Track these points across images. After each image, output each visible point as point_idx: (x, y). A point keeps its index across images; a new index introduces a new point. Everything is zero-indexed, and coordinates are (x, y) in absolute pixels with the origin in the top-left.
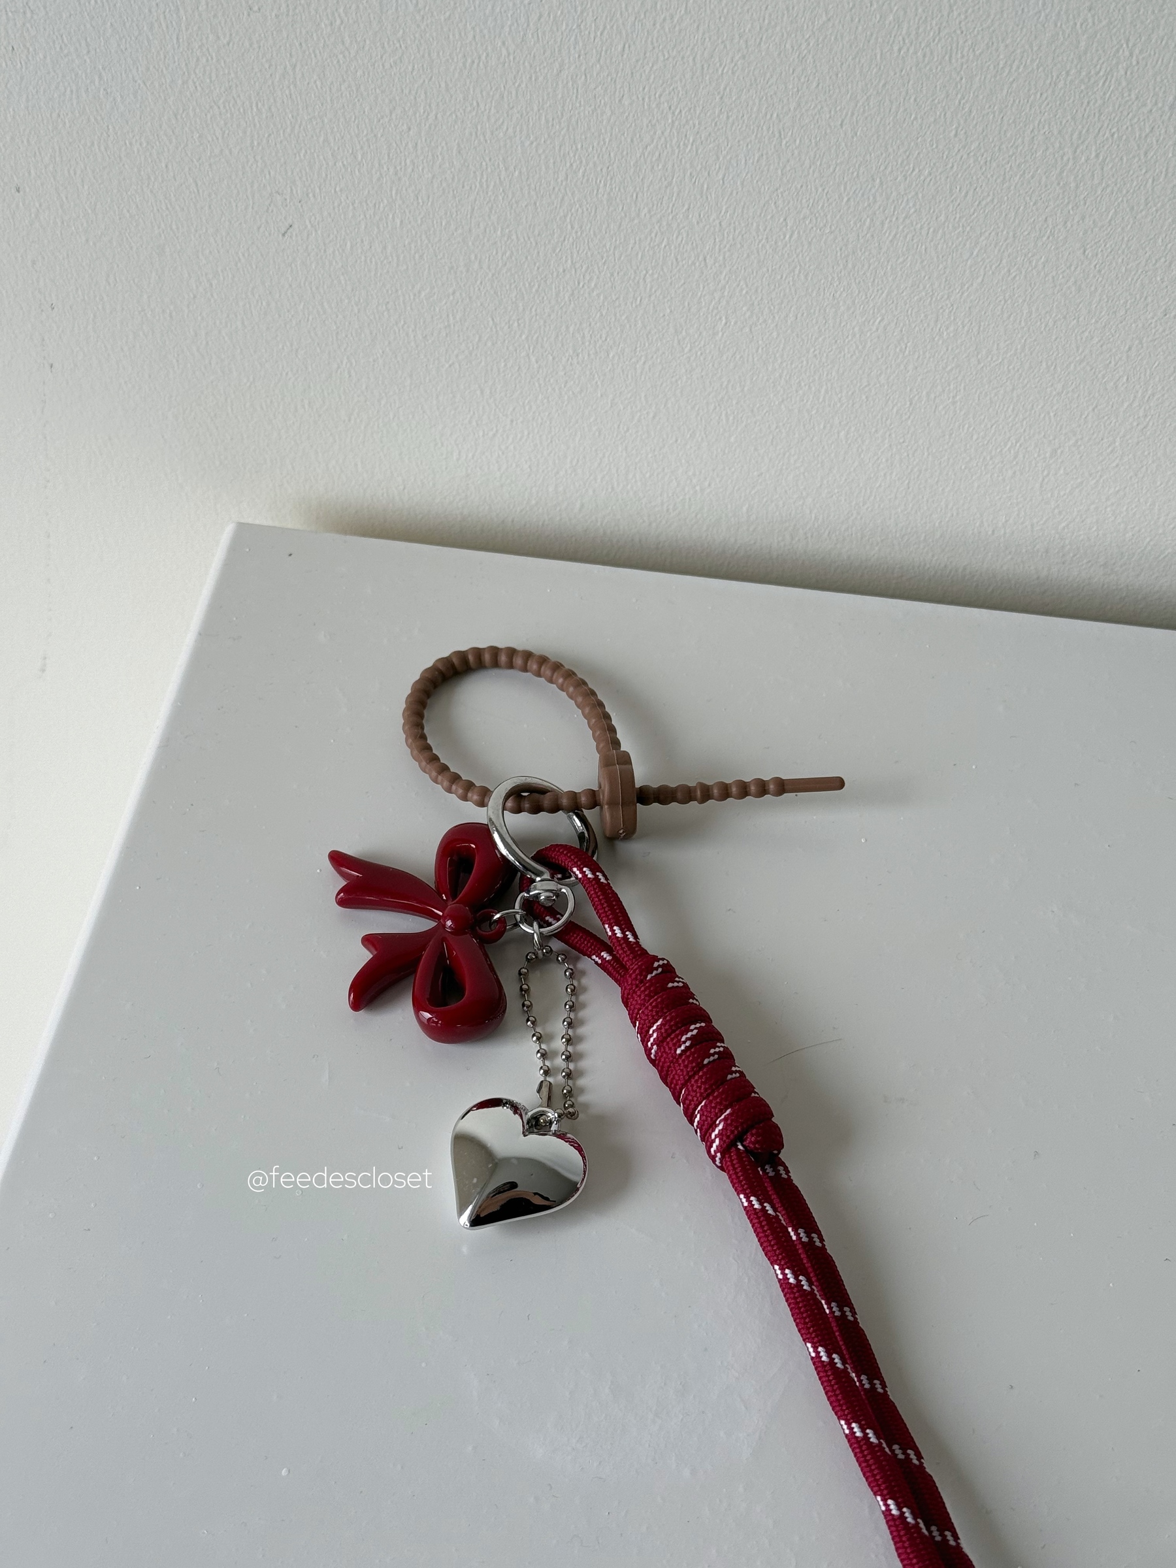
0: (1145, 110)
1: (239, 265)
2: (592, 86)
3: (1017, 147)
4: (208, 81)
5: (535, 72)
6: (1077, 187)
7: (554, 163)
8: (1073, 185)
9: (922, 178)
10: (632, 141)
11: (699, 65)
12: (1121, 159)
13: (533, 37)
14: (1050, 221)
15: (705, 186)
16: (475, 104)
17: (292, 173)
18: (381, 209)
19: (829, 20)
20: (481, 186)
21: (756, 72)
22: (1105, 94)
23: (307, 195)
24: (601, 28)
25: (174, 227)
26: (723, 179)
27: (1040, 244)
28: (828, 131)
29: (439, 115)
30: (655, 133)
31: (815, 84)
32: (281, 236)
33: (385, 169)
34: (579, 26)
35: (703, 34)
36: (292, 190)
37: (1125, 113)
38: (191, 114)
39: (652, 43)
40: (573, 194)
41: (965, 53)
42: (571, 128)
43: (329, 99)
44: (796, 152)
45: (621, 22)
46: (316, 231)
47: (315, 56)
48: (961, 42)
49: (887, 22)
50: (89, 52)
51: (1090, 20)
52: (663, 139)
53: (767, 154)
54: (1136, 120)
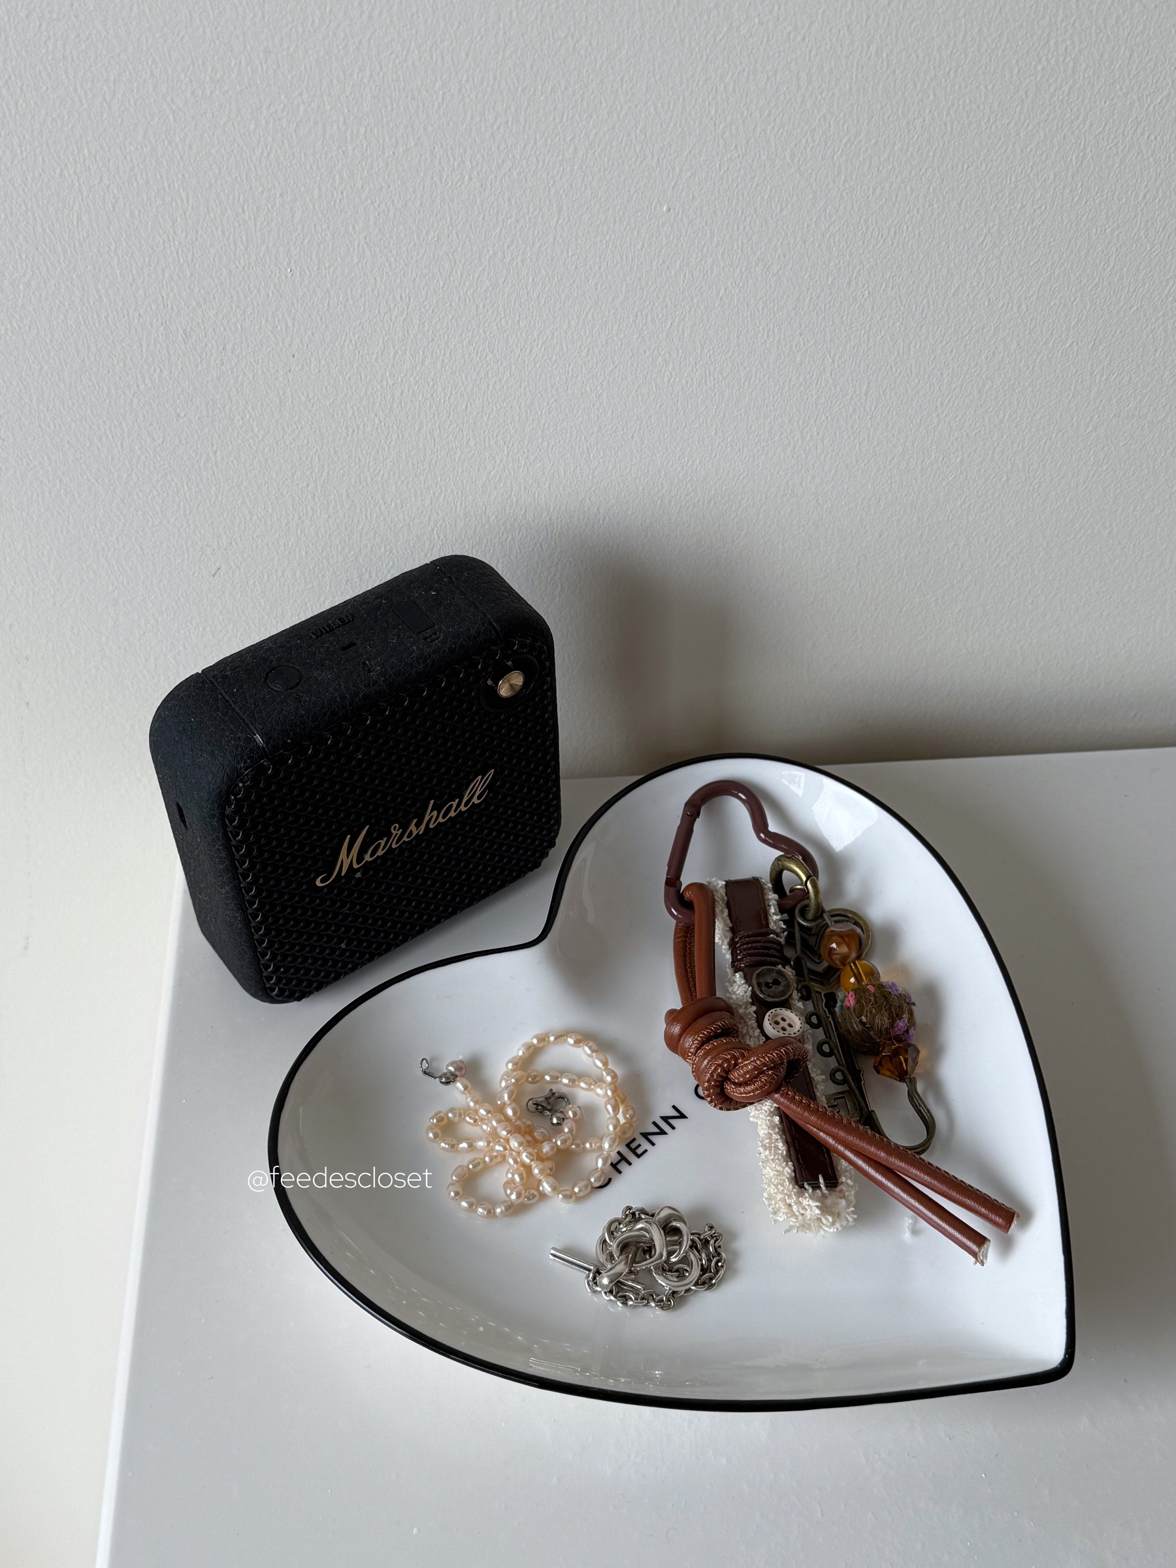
0: (848, 397)
1: (179, 603)
2: (445, 436)
3: (760, 436)
4: (148, 472)
5: (402, 432)
6: (807, 457)
7: (421, 494)
8: (803, 456)
9: (695, 467)
10: (479, 470)
11: (523, 411)
12: (835, 433)
13: (398, 407)
14: (790, 483)
15: (537, 494)
16: (357, 460)
17: (218, 529)
18: (290, 546)
19: (616, 367)
20: (366, 518)
21: (567, 410)
22: (818, 391)
23: (231, 544)
24: (449, 394)
25: (125, 583)
26: (549, 487)
27: (785, 499)
28: (623, 443)
29: (331, 472)
30: (495, 462)
31: (610, 413)
32: (211, 578)
33: (291, 516)
34: (432, 395)
35: (525, 389)
36: (218, 541)
37: (834, 402)
38: (135, 498)
39: (487, 399)
40: (437, 514)
41: (716, 376)
42: (432, 468)
43: (244, 472)
44: (601, 461)
45: (463, 389)
46: (239, 568)
47: (231, 443)
48: (712, 370)
49: (658, 363)
50: (50, 463)
51: (802, 343)
52: (501, 466)
53: (580, 465)
54: (842, 405)
